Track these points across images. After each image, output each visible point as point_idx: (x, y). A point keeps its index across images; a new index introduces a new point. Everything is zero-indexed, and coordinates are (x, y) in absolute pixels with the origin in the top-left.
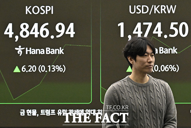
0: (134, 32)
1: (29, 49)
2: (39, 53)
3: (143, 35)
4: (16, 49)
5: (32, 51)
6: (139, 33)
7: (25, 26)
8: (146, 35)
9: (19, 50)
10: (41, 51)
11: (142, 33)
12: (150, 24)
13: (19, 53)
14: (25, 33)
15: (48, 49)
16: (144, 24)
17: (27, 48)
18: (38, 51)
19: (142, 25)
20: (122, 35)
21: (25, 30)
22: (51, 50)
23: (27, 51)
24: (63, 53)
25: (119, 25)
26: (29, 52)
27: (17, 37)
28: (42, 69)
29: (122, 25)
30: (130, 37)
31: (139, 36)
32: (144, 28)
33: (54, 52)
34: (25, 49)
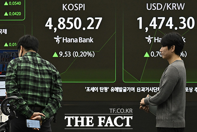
0: (151, 25)
1: (65, 38)
2: (74, 42)
3: (157, 27)
4: (55, 38)
5: (67, 40)
6: (155, 26)
7: (62, 20)
8: (160, 28)
9: (58, 39)
10: (75, 40)
11: (156, 25)
12: (163, 19)
13: (57, 42)
14: (62, 26)
15: (81, 39)
16: (159, 18)
17: (63, 38)
18: (72, 40)
19: (157, 19)
20: (141, 27)
21: (62, 23)
22: (83, 39)
23: (63, 40)
24: (93, 42)
25: (138, 19)
26: (65, 41)
27: (55, 29)
28: (76, 54)
29: (140, 19)
30: (147, 29)
31: (155, 28)
32: (158, 22)
33: (85, 41)
34: (62, 38)
